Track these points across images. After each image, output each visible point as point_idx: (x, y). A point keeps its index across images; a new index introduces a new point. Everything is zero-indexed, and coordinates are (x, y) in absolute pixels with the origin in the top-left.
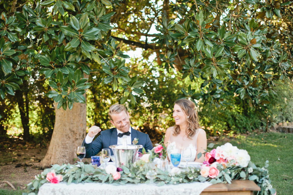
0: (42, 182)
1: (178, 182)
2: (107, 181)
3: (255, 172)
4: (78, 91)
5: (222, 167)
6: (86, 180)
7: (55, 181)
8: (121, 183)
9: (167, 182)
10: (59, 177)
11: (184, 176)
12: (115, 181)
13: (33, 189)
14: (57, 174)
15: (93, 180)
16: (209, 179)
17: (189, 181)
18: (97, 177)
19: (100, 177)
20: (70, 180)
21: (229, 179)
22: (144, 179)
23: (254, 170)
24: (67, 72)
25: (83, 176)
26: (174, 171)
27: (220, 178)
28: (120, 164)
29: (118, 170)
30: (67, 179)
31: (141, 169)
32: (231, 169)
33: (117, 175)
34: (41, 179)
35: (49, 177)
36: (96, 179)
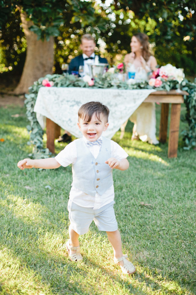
0: (40, 86)
1: (133, 89)
2: (85, 86)
3: (187, 85)
4: (54, 26)
5: (164, 81)
6: (71, 86)
7: (48, 85)
8: (95, 87)
9: (126, 88)
10: (51, 83)
11: (138, 85)
12: (90, 86)
13: (33, 91)
14: (50, 81)
15: (74, 86)
16: (154, 88)
17: (141, 88)
18: (78, 84)
19: (80, 83)
20: (59, 85)
21: (168, 88)
22: (109, 85)
23: (187, 84)
24: (46, 10)
25: (68, 83)
26: (131, 81)
27: (162, 87)
28: (93, 76)
29: (92, 79)
30: (56, 85)
31: (108, 79)
32: (170, 82)
33: (91, 83)
34: (38, 84)
35: (44, 83)
36: (77, 85)
